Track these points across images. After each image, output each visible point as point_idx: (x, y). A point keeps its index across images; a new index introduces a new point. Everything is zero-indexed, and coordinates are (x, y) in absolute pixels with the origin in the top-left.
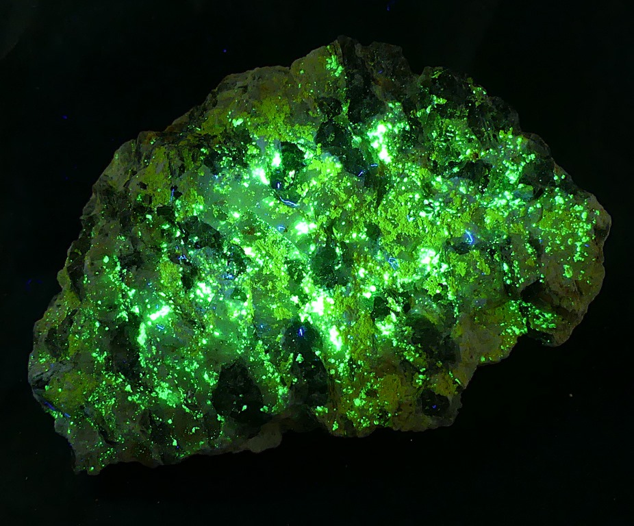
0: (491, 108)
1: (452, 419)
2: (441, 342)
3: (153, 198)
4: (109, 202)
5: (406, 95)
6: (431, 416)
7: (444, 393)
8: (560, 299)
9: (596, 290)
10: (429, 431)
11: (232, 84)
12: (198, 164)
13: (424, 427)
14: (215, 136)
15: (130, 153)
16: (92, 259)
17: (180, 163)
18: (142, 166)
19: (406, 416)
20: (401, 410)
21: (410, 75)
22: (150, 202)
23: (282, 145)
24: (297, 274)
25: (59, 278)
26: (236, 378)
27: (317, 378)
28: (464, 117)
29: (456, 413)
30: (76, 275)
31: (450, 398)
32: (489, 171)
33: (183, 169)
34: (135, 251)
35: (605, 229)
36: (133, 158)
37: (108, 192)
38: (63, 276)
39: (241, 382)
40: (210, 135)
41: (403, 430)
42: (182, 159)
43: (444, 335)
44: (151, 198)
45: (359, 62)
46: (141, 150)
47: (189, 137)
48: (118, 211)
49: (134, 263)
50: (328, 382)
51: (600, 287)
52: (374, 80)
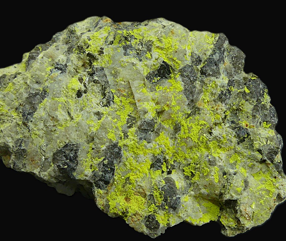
0: (267, 109)
1: (156, 236)
2: (174, 198)
3: (90, 47)
4: (69, 37)
5: (233, 77)
6: (147, 228)
7: (160, 222)
8: (241, 215)
9: (260, 223)
10: (142, 234)
11: (160, 21)
12: (120, 45)
13: (140, 230)
14: (136, 39)
15: (94, 21)
16: (44, 56)
17: (112, 40)
18: (95, 30)
19: (135, 220)
20: (135, 216)
21: (241, 70)
22: (87, 48)
23: (163, 62)
24: (130, 123)
25: (24, 55)
26: (71, 151)
27: (107, 175)
28: (252, 105)
29: (159, 234)
30: (32, 58)
31: (161, 226)
32: (248, 136)
33: (112, 43)
34: (66, 65)
35: (283, 197)
36: (94, 24)
37: (72, 32)
38: (26, 55)
39: (72, 154)
40: (134, 37)
41: (130, 225)
42: (114, 38)
43: (178, 196)
44: (89, 46)
45: (223, 49)
46: (99, 23)
47: (124, 31)
48: (70, 43)
49: (61, 69)
50: (111, 181)
51: (263, 222)
52: (223, 61)
